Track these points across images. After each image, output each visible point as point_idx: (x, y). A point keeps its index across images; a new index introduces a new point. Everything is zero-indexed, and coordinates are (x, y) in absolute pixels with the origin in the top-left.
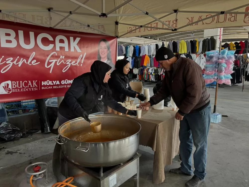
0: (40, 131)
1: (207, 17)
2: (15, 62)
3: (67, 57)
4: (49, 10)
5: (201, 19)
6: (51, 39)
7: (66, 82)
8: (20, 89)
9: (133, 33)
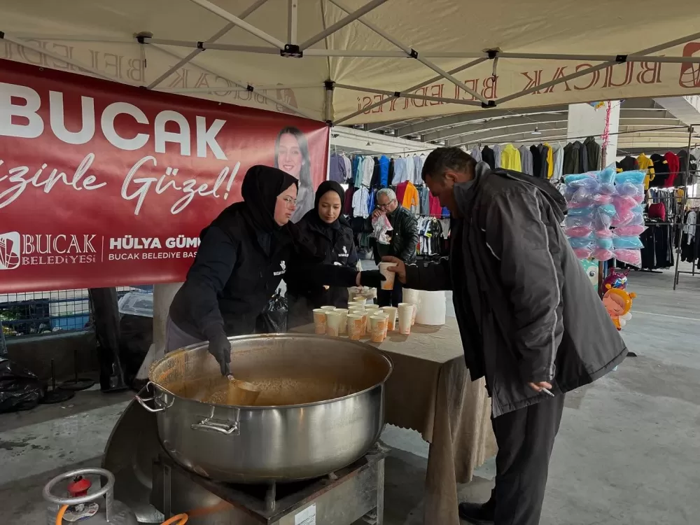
0: (97, 387)
1: (579, 70)
2: (34, 180)
3: (185, 172)
4: (141, 39)
5: (561, 76)
6: (142, 118)
7: (181, 243)
8: (45, 257)
9: (373, 112)
